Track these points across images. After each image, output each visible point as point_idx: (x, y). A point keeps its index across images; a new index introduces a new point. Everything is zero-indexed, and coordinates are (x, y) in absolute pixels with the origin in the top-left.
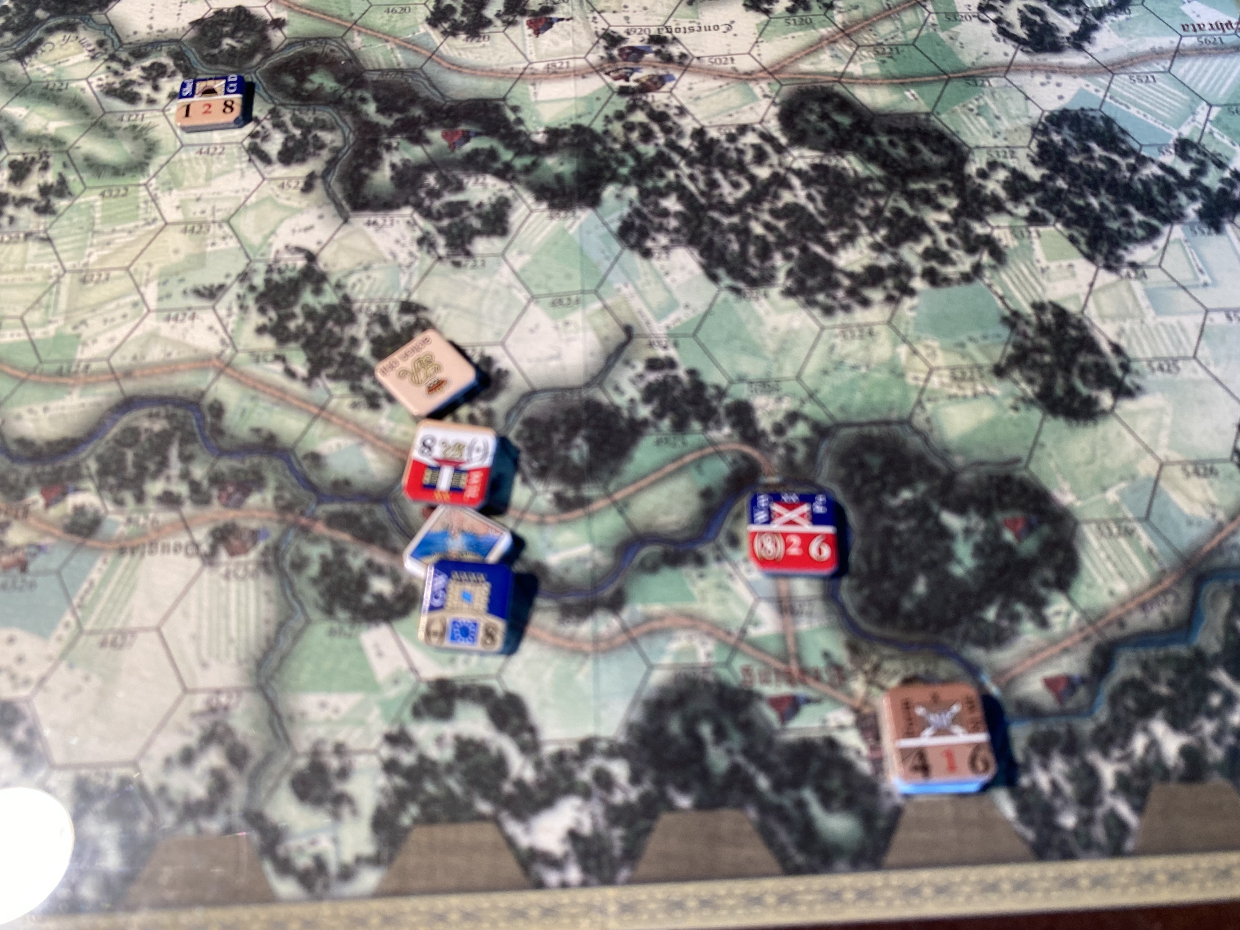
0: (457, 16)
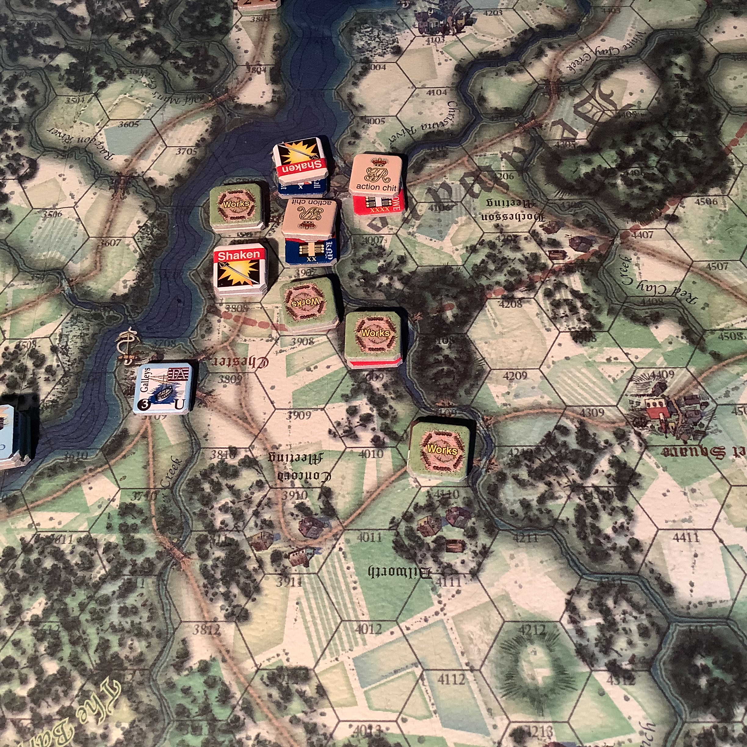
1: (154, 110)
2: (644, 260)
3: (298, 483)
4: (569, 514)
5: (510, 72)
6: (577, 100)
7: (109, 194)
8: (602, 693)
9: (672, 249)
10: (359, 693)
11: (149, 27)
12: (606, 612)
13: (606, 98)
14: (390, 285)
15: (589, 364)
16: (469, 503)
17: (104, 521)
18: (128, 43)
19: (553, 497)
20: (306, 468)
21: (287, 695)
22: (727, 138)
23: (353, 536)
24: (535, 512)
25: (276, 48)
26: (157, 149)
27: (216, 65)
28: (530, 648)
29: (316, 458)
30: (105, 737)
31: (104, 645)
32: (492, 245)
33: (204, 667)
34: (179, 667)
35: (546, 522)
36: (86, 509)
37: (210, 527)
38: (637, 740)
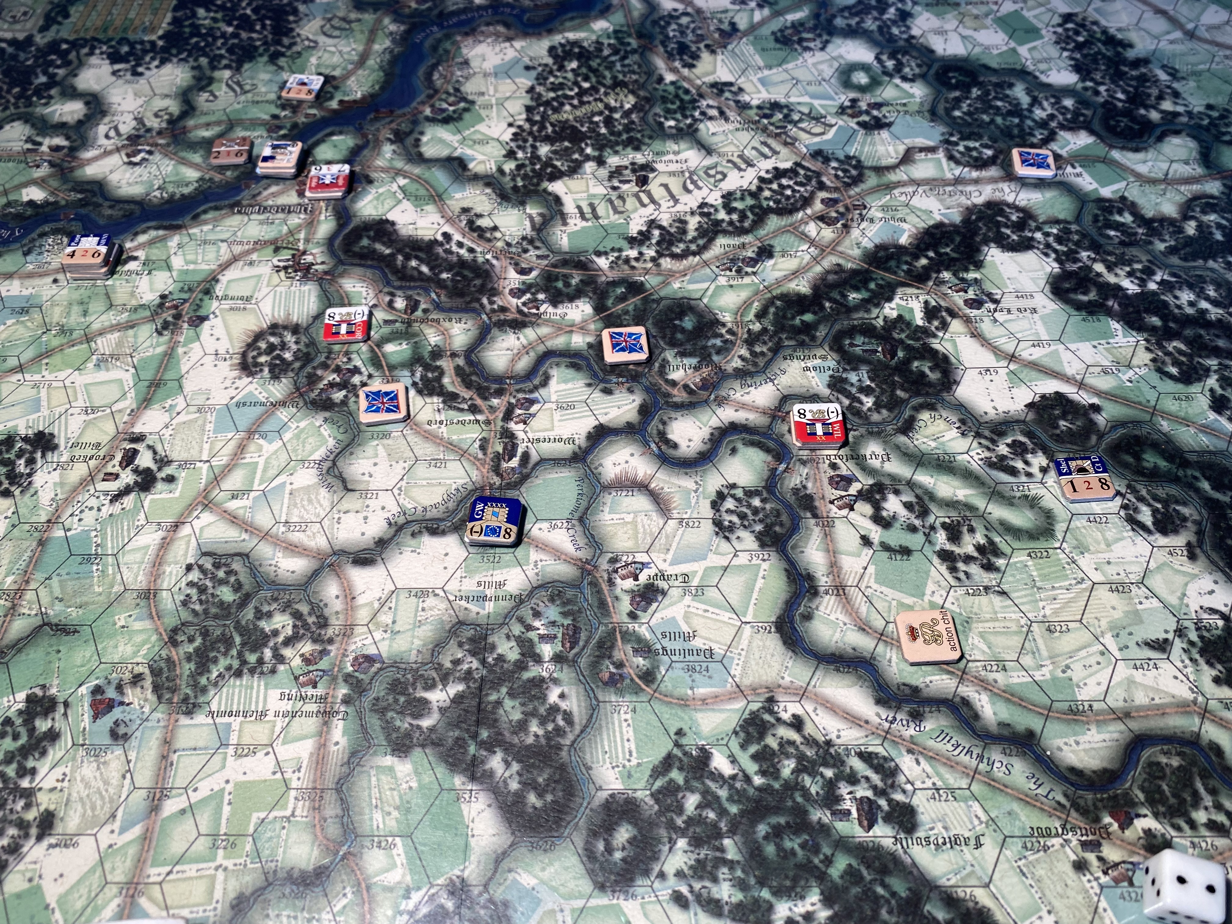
3: (715, 21)
4: (874, 28)
8: (898, 86)
10: (762, 89)
12: (897, 60)
16: (816, 25)
17: (605, 36)
19: (864, 22)
20: (719, 15)
21: (721, 92)
23: (751, 38)
24: (854, 27)
28: (856, 72)
29: (726, 11)
30: (622, 107)
31: (615, 77)
33: (673, 83)
34: (659, 84)
35: (861, 31)
36: (593, 31)
37: (667, 37)
38: (918, 100)
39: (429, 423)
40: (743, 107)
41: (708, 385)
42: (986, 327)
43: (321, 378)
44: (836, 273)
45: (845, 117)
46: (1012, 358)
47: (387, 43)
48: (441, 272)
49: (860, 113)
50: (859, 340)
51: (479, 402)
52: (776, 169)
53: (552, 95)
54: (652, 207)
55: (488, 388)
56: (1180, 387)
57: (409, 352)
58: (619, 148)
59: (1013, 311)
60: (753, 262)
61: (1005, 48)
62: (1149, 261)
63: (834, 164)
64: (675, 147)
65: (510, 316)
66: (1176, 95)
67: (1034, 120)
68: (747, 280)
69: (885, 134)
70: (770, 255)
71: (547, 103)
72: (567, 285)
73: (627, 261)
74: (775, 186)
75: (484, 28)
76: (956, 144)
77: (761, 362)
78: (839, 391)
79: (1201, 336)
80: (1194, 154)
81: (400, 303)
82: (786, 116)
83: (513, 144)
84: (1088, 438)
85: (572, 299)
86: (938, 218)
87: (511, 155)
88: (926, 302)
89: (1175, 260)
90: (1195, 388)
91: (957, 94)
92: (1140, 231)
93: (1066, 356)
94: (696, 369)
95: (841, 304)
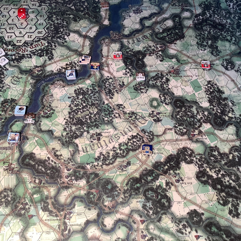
0: (234, 212)
1: (89, 25)
2: (171, 50)
3: (118, 81)
4: (159, 85)
5: (149, 20)
6: (160, 25)
7: (83, 38)
8: (164, 106)
9: (175, 48)
10: (130, 107)
11: (86, 11)
12: (165, 97)
13: (165, 25)
14: (131, 53)
15: (162, 65)
16: (145, 83)
17: (89, 86)
18: (83, 14)
19: (157, 83)
20: (120, 79)
21: (119, 107)
22: (184, 32)
23: (128, 88)
24: (154, 85)
25: (109, 15)
26: (90, 31)
27: (99, 18)
28: (154, 101)
29: (121, 78)
30: (94, 113)
31: (92, 102)
32: (147, 47)
33: (107, 104)
34: (103, 104)
35: (156, 86)
36: (86, 84)
37: (106, 87)
38: (169, 112)
39: (46, 220)
40: (125, 113)
41: (114, 207)
42: (180, 189)
43: (18, 207)
44: (145, 171)
45: (150, 118)
46: (185, 198)
47: (30, 87)
48: (48, 170)
49: (154, 116)
50: (150, 192)
51: (58, 213)
52: (132, 135)
53: (75, 108)
54: (101, 148)
55: (60, 209)
56: (223, 207)
57: (40, 198)
58: (93, 128)
59: (187, 184)
60: (126, 167)
61: (192, 93)
62: (220, 167)
63: (147, 134)
64: (107, 128)
65: (65, 185)
66: (233, 111)
67: (197, 119)
68: (124, 173)
69: (160, 123)
70: (130, 165)
71: (74, 111)
72: (80, 174)
73: (95, 166)
74: (132, 142)
75: (57, 82)
76: (177, 127)
77: (127, 199)
78: (144, 209)
79: (229, 191)
80: (235, 132)
81: (37, 181)
82: (136, 117)
83: (65, 126)
84: (200, 223)
85: (81, 179)
86: (171, 152)
87: (65, 129)
88: (166, 180)
89: (226, 167)
90: (226, 207)
91: (179, 110)
92: (219, 157)
93: (198, 198)
94: (111, 201)
95: (146, 181)
